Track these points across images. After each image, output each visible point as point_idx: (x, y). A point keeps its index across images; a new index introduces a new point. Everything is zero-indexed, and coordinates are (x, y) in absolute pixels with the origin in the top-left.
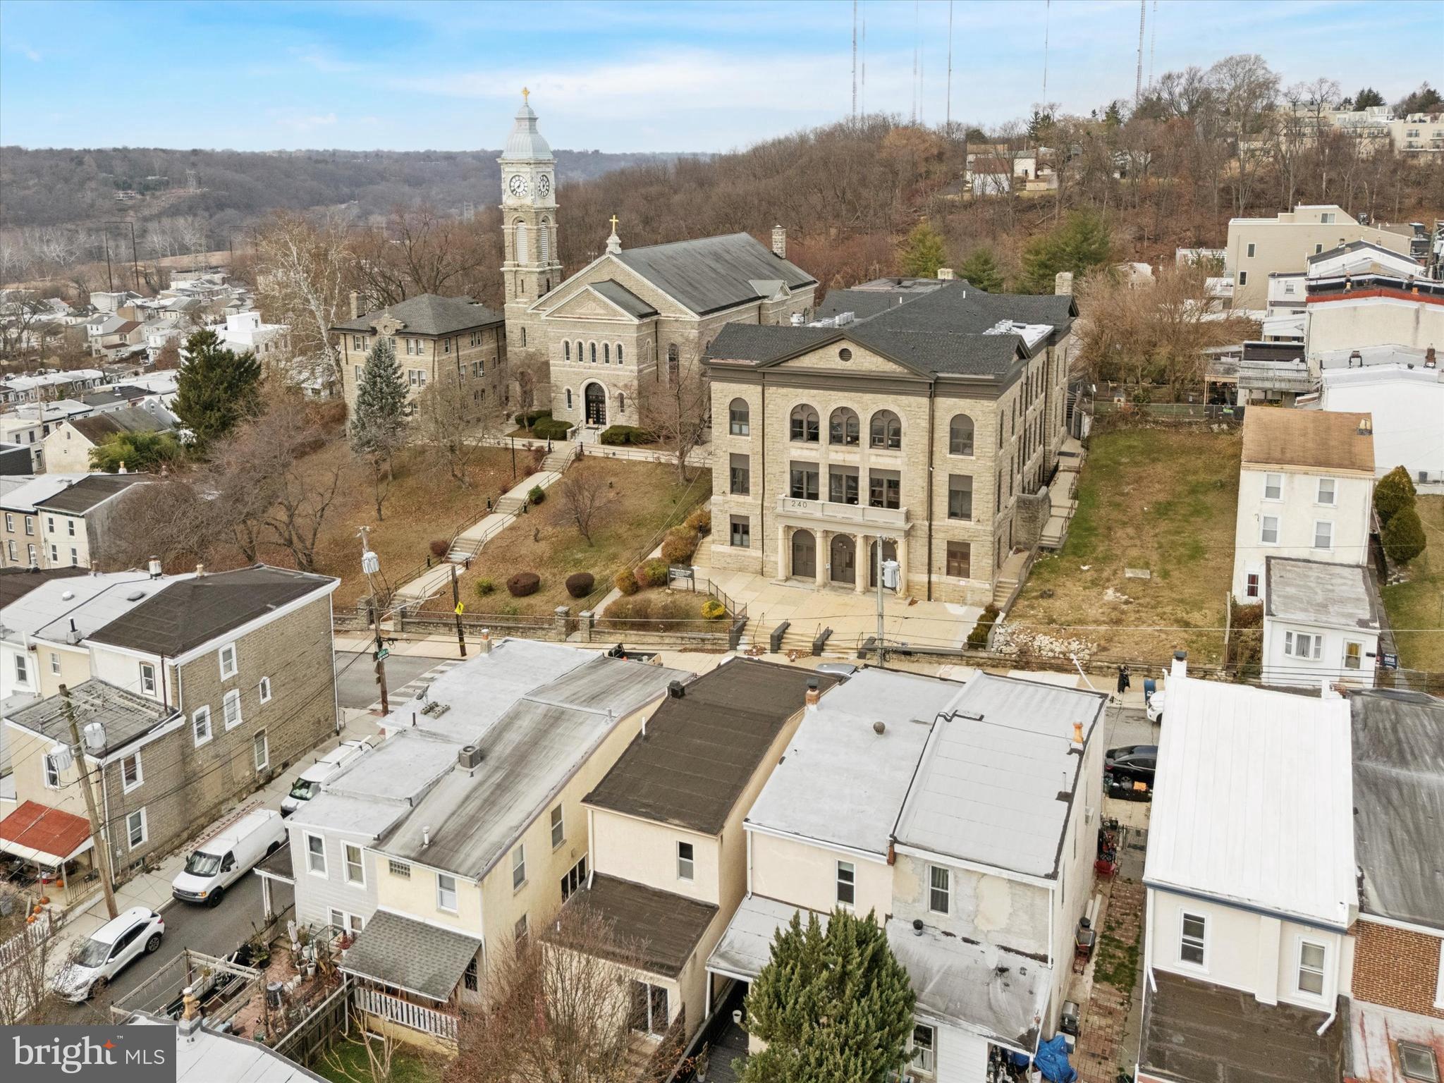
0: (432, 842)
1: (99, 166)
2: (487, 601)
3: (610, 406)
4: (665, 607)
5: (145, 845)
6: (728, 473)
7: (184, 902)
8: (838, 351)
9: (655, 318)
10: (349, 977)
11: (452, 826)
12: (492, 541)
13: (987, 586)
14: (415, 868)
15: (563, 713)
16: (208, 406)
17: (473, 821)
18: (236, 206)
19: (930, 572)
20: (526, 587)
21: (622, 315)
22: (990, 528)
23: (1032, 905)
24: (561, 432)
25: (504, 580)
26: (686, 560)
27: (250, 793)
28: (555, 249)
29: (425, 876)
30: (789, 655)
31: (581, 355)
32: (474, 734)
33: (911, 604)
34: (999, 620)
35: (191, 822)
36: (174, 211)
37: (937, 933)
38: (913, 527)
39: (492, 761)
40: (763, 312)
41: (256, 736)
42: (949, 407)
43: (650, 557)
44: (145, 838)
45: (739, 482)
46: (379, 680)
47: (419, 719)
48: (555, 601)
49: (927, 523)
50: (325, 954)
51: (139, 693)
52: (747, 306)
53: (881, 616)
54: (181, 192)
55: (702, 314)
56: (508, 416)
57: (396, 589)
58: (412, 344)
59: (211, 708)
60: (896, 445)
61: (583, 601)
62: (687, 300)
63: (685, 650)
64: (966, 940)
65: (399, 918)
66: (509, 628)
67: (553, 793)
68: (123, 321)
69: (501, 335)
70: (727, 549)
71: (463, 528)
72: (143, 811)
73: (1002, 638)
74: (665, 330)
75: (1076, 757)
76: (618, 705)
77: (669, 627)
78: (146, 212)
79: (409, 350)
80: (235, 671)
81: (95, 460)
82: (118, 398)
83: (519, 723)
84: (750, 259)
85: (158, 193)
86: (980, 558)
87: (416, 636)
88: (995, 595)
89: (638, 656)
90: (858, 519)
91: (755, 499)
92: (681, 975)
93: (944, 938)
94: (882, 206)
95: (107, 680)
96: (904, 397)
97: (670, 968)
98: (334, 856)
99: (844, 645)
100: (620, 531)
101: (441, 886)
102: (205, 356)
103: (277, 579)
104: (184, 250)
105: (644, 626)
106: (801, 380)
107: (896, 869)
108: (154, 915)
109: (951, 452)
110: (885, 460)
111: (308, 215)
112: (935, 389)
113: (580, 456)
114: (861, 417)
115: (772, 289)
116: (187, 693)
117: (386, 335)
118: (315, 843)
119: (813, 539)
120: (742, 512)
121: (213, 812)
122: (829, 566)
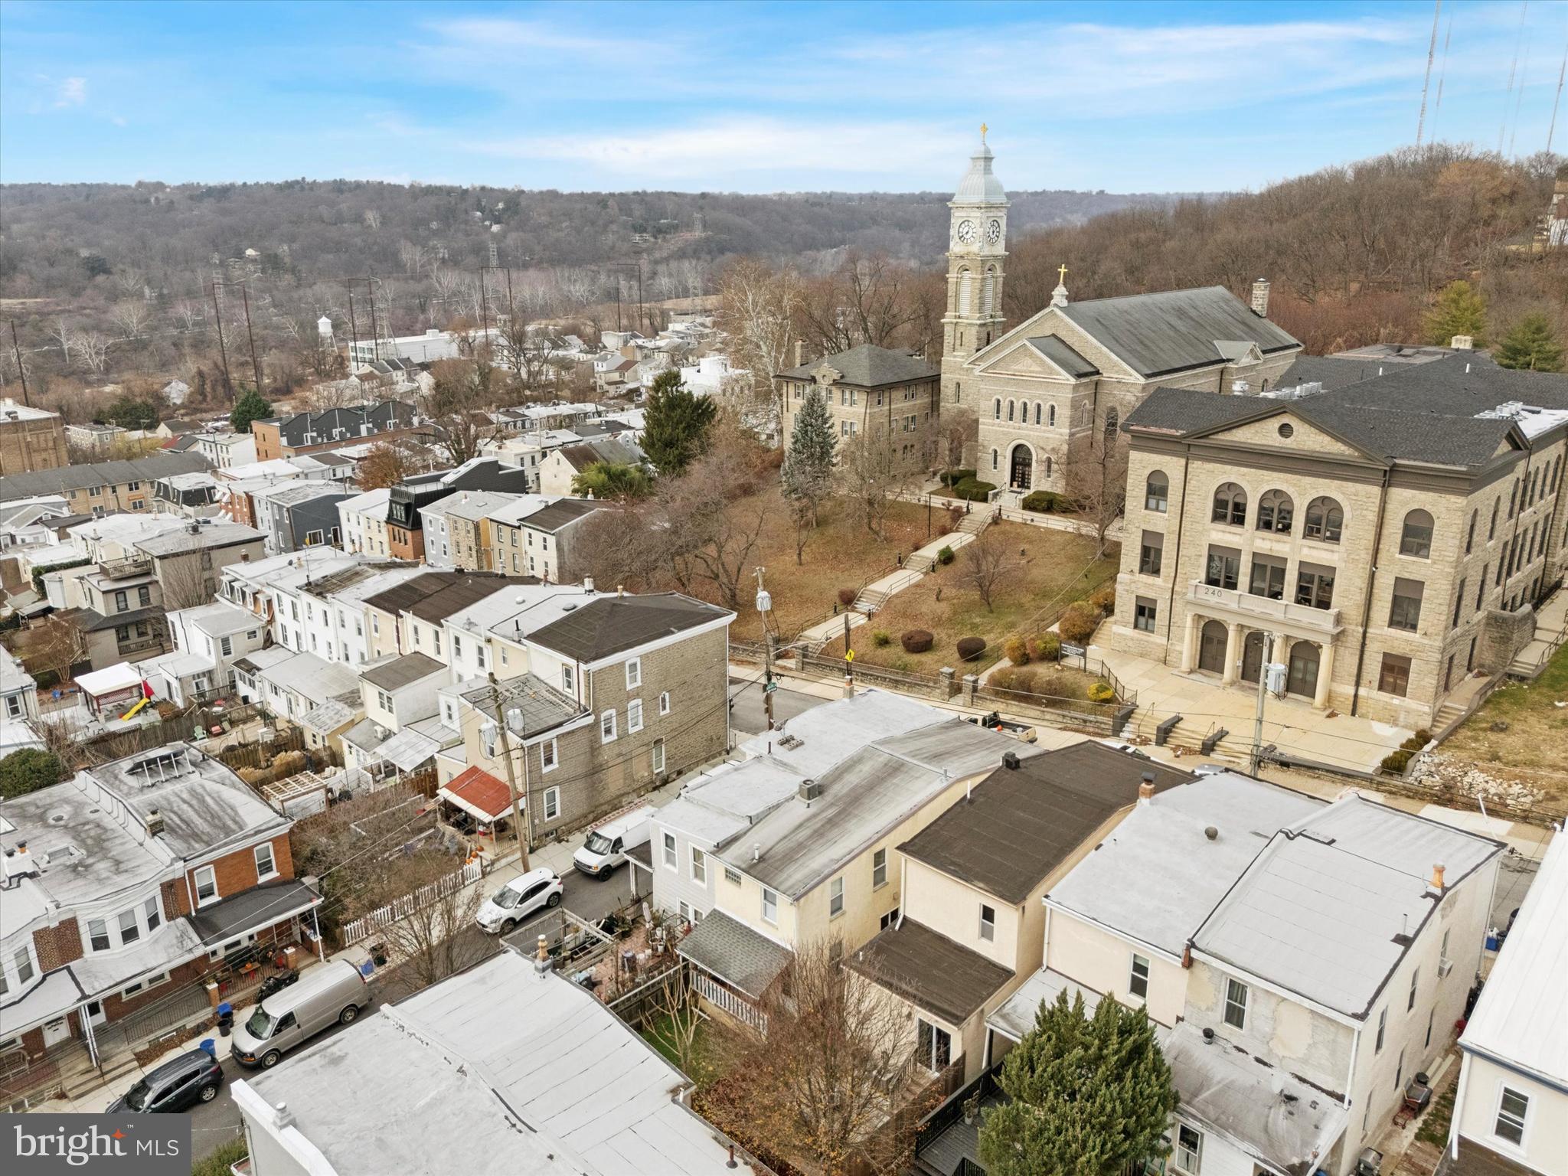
0: (762, 859)
1: (621, 210)
2: (883, 652)
3: (1036, 470)
4: (1049, 683)
5: (558, 819)
6: (1138, 551)
7: (581, 872)
8: (1277, 426)
9: (1095, 378)
10: (684, 959)
11: (781, 848)
12: (896, 596)
13: (1427, 709)
14: (745, 877)
15: (903, 765)
16: (669, 444)
17: (801, 846)
18: (733, 250)
19: (1358, 684)
20: (921, 644)
21: (1059, 374)
22: (1438, 643)
23: (1334, 1041)
24: (982, 493)
25: (900, 635)
26: (1083, 638)
27: (648, 792)
28: (999, 300)
29: (752, 887)
30: (1174, 750)
31: (1011, 414)
32: (817, 772)
33: (1329, 716)
34: (1427, 748)
35: (596, 807)
36: (681, 255)
37: (1229, 1046)
38: (1343, 632)
39: (829, 797)
40: (1226, 377)
41: (655, 743)
42: (1405, 499)
43: (1049, 630)
44: (558, 813)
45: (1150, 561)
46: (767, 710)
47: (775, 748)
48: (945, 662)
49: (1361, 630)
50: (672, 937)
51: (561, 690)
52: (1206, 369)
53: (1260, 721)
54: (688, 236)
55: (1148, 376)
56: (935, 474)
57: (803, 630)
58: (847, 395)
59: (617, 711)
60: (1335, 538)
61: (971, 666)
62: (1134, 361)
63: (1065, 729)
64: (1258, 1060)
65: (730, 920)
66: (896, 681)
67: (876, 836)
68: (624, 360)
69: (935, 389)
70: (1129, 631)
71: (873, 581)
72: (557, 789)
73: (1424, 768)
74: (1103, 390)
75: (1431, 902)
76: (955, 768)
77: (1051, 704)
78: (657, 255)
79: (843, 401)
80: (639, 683)
81: (576, 486)
82: (604, 431)
83: (860, 767)
84: (1220, 316)
85: (668, 236)
86: (1423, 676)
87: (811, 678)
88: (1434, 720)
89: (1013, 727)
90: (1279, 615)
91: (1165, 581)
92: (964, 1025)
93: (1235, 1052)
94: (1423, 256)
95: (538, 675)
96: (1350, 484)
97: (956, 1017)
98: (683, 853)
99: (1236, 748)
100: (1023, 600)
101: (765, 898)
102: (668, 396)
103: (684, 606)
104: (685, 293)
105: (1026, 699)
106: (1231, 456)
107: (1192, 973)
108: (555, 877)
109: (1401, 552)
110: (1318, 553)
111: (800, 260)
112: (1391, 477)
113: (997, 520)
114: (1296, 502)
115: (1240, 352)
116: (597, 695)
117: (824, 384)
118: (669, 840)
119: (1226, 632)
120: (1151, 595)
121: (616, 802)
122: (1240, 663)
